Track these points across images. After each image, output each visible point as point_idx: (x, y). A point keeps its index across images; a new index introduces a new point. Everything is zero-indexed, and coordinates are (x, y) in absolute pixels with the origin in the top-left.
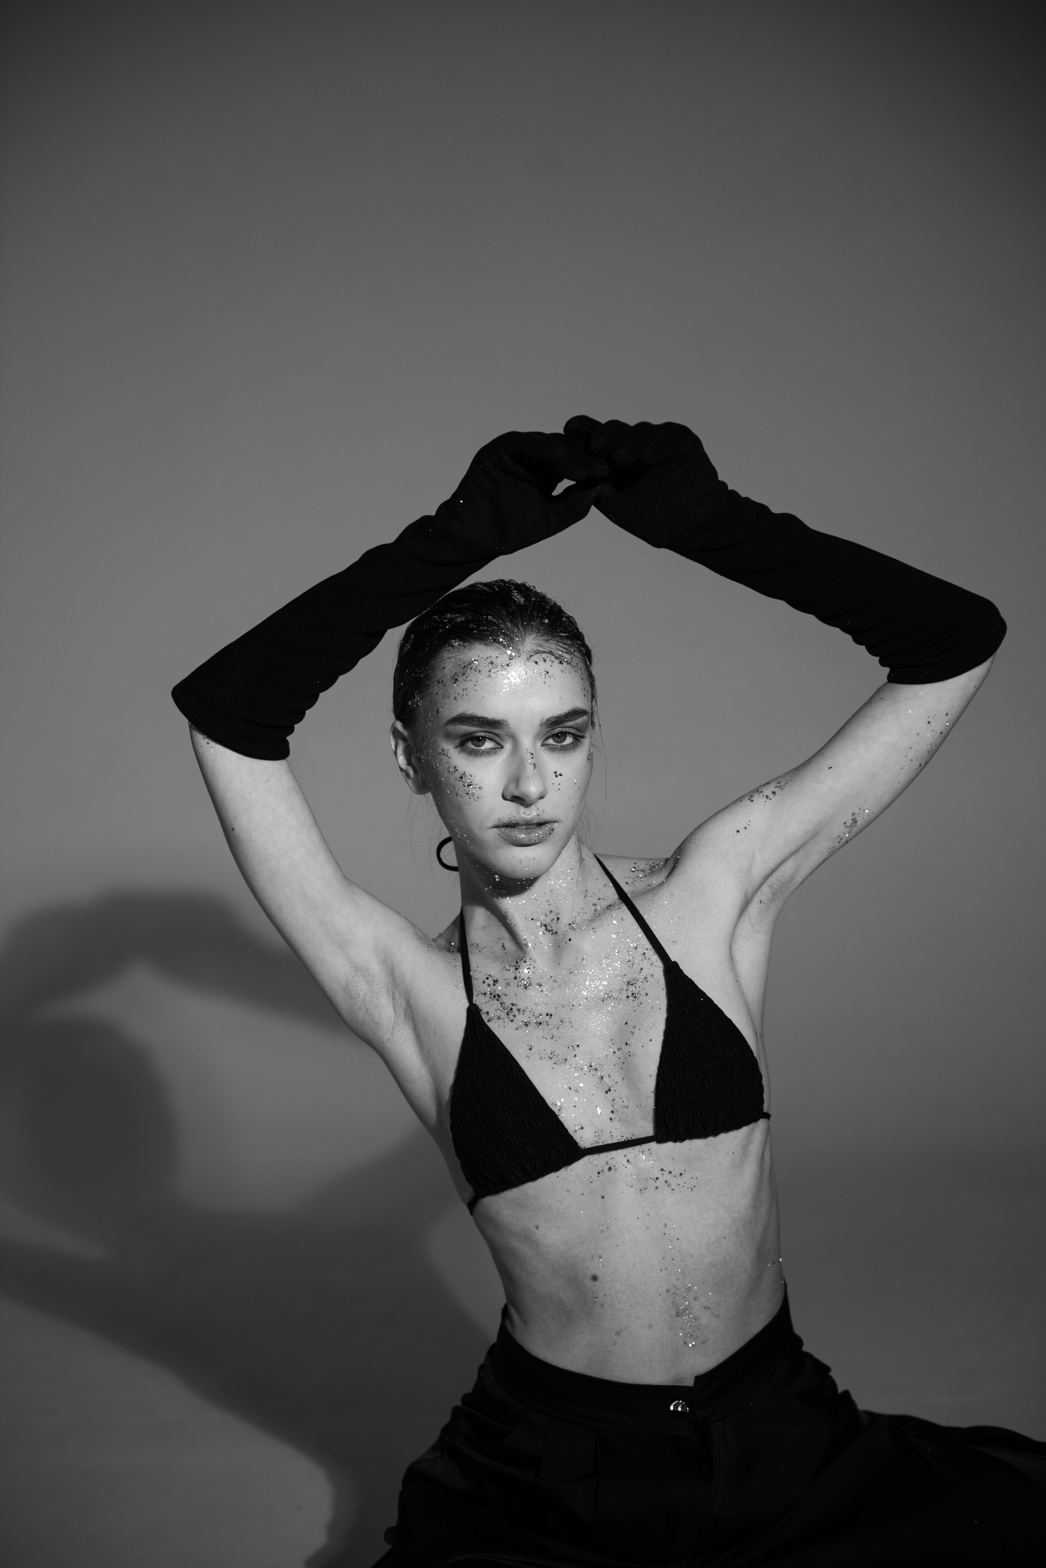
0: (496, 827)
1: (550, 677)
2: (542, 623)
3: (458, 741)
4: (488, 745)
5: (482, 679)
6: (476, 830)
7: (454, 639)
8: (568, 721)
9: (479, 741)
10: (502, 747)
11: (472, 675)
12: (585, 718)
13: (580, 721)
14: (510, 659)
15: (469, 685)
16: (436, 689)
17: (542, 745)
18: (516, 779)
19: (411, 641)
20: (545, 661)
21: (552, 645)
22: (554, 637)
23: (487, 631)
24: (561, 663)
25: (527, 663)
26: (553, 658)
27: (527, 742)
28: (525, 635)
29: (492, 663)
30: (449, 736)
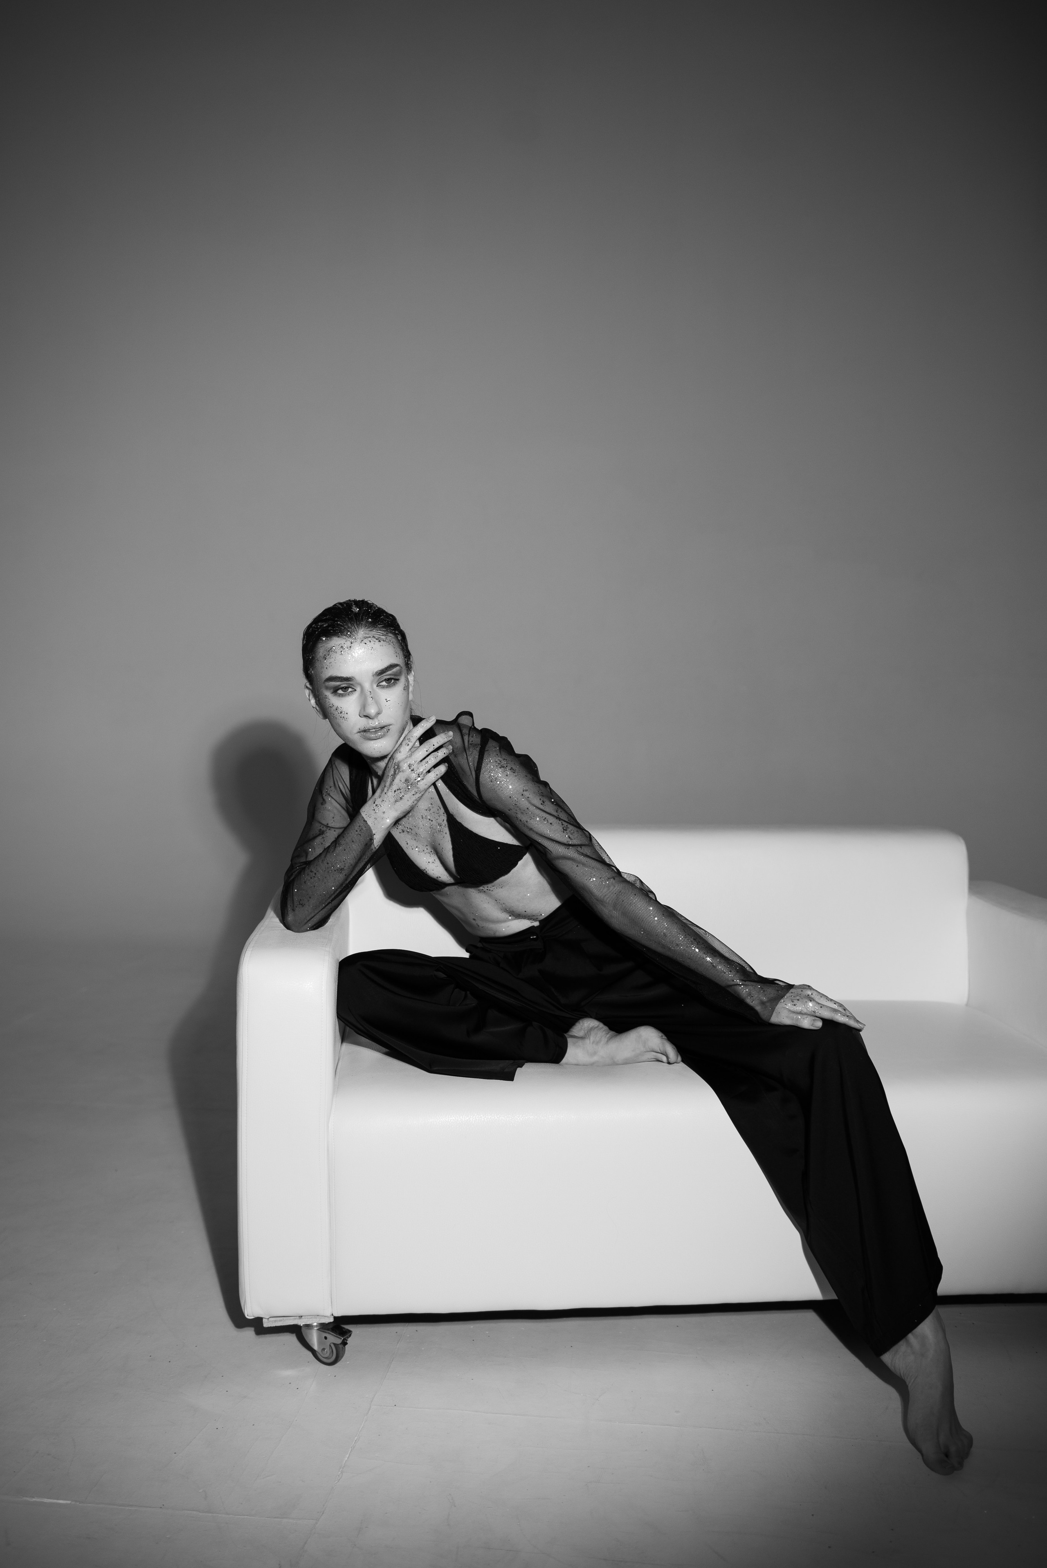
0: (359, 732)
1: (374, 650)
2: (367, 622)
3: (332, 691)
4: (350, 690)
5: (337, 656)
6: (349, 736)
7: (322, 636)
8: (388, 671)
9: (345, 689)
10: (356, 690)
11: (333, 655)
12: (398, 668)
13: (395, 670)
14: (351, 643)
15: (332, 660)
16: (318, 664)
17: (377, 686)
18: (364, 706)
19: (305, 639)
20: (370, 642)
21: (375, 633)
22: (375, 628)
23: (337, 630)
24: (379, 641)
25: (361, 644)
26: (375, 640)
27: (367, 686)
28: (358, 628)
29: (342, 647)
30: (327, 688)
